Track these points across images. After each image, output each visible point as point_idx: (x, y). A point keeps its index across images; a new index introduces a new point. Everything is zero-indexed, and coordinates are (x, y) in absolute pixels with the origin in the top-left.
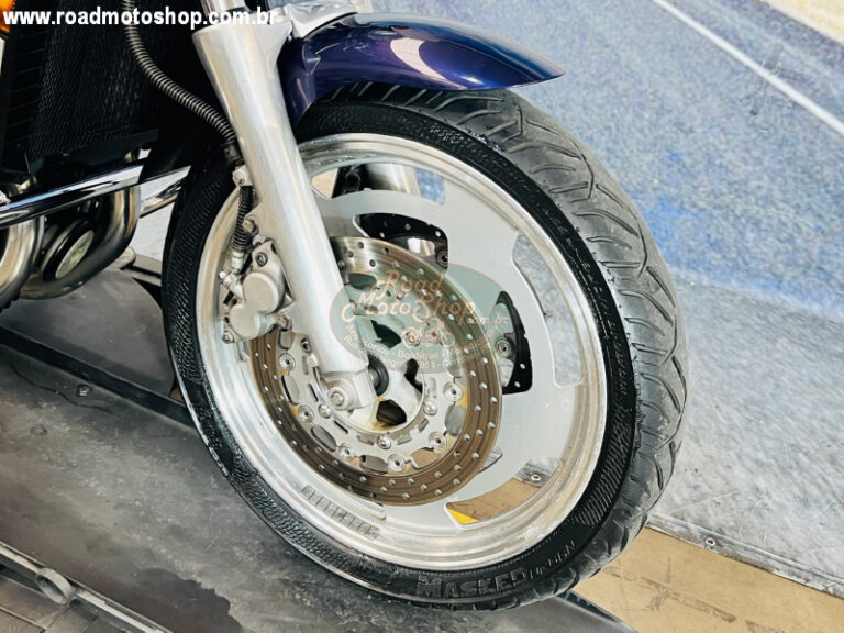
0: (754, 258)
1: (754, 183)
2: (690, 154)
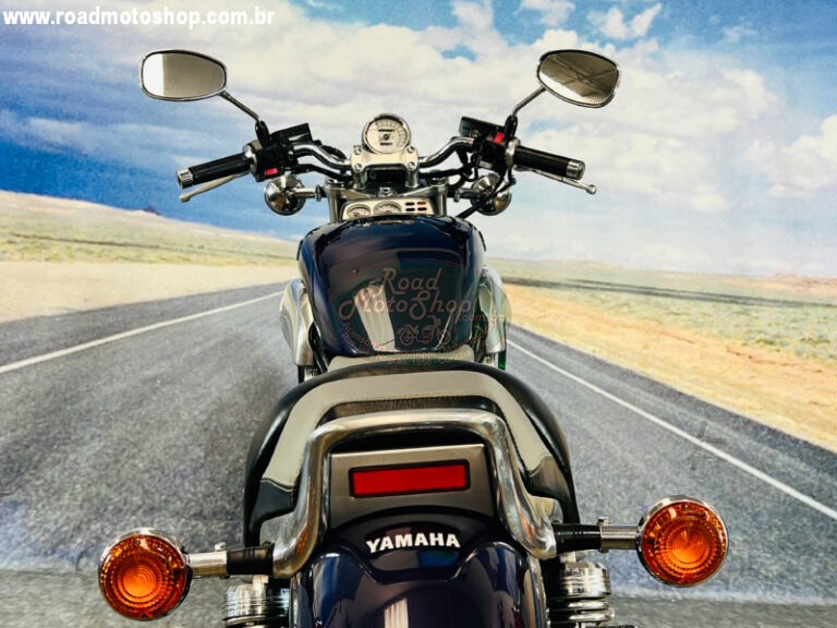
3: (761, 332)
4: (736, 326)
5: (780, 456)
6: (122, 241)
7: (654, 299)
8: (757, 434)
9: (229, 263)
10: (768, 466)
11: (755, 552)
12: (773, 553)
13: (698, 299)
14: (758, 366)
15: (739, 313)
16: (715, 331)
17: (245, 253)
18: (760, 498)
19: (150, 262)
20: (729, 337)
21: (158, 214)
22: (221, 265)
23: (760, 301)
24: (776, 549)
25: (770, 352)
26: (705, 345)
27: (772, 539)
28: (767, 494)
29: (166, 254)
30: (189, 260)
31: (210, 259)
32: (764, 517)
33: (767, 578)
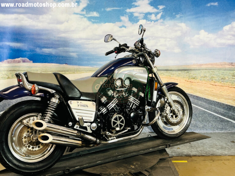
3: (192, 76)
4: (186, 75)
5: (199, 102)
6: (61, 70)
7: (168, 72)
8: (194, 97)
9: (82, 73)
10: (197, 104)
11: (196, 122)
12: (200, 122)
13: (178, 71)
14: (192, 83)
15: (187, 73)
16: (182, 77)
17: (85, 70)
18: (197, 111)
19: (67, 74)
20: (185, 78)
21: (68, 64)
22: (81, 73)
23: (191, 70)
24: (201, 121)
25: (194, 80)
26: (180, 80)
27: (200, 119)
29: (70, 72)
30: (74, 73)
31: (79, 72)
32: (198, 115)
33: (200, 128)
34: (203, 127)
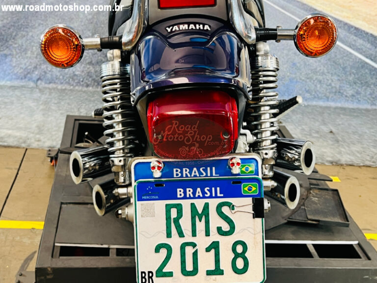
0: (320, 93)
1: (318, 69)
2: (299, 63)
5: (359, 40)
8: (349, 30)
10: (353, 45)
11: (342, 85)
12: (351, 85)
18: (348, 60)
27: (351, 79)
28: (351, 58)
32: (348, 69)
33: (346, 96)
34: (353, 96)
